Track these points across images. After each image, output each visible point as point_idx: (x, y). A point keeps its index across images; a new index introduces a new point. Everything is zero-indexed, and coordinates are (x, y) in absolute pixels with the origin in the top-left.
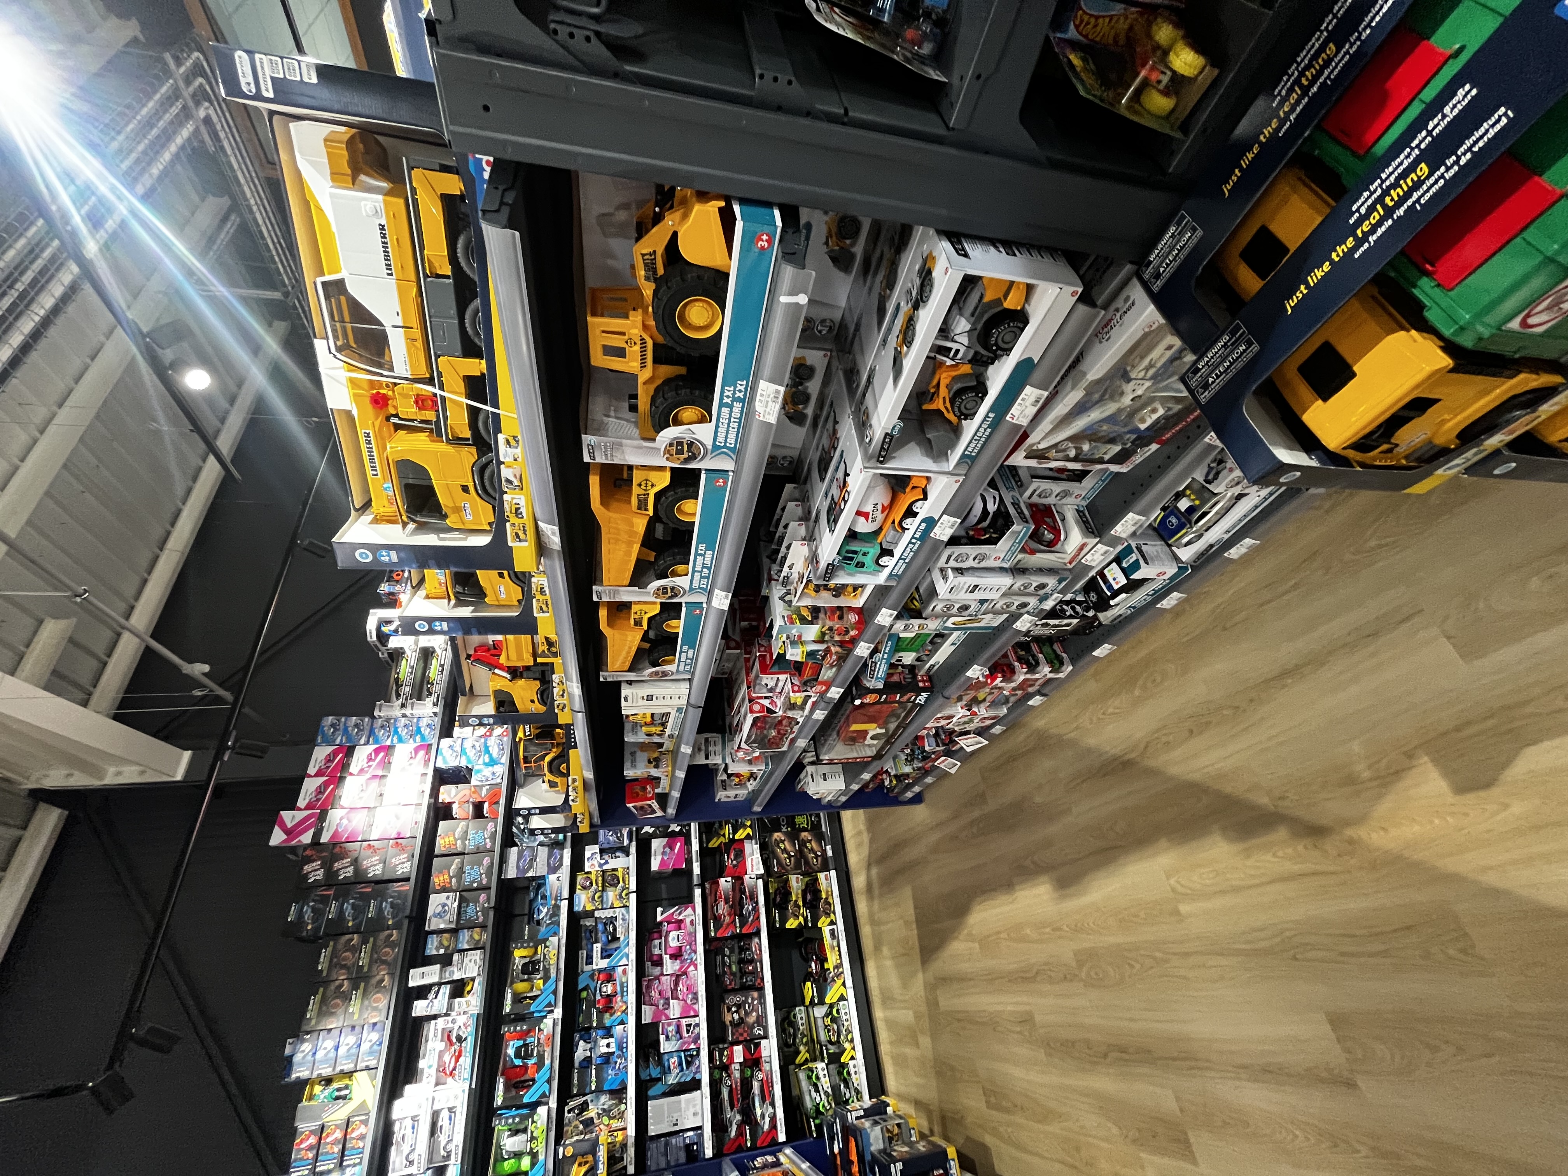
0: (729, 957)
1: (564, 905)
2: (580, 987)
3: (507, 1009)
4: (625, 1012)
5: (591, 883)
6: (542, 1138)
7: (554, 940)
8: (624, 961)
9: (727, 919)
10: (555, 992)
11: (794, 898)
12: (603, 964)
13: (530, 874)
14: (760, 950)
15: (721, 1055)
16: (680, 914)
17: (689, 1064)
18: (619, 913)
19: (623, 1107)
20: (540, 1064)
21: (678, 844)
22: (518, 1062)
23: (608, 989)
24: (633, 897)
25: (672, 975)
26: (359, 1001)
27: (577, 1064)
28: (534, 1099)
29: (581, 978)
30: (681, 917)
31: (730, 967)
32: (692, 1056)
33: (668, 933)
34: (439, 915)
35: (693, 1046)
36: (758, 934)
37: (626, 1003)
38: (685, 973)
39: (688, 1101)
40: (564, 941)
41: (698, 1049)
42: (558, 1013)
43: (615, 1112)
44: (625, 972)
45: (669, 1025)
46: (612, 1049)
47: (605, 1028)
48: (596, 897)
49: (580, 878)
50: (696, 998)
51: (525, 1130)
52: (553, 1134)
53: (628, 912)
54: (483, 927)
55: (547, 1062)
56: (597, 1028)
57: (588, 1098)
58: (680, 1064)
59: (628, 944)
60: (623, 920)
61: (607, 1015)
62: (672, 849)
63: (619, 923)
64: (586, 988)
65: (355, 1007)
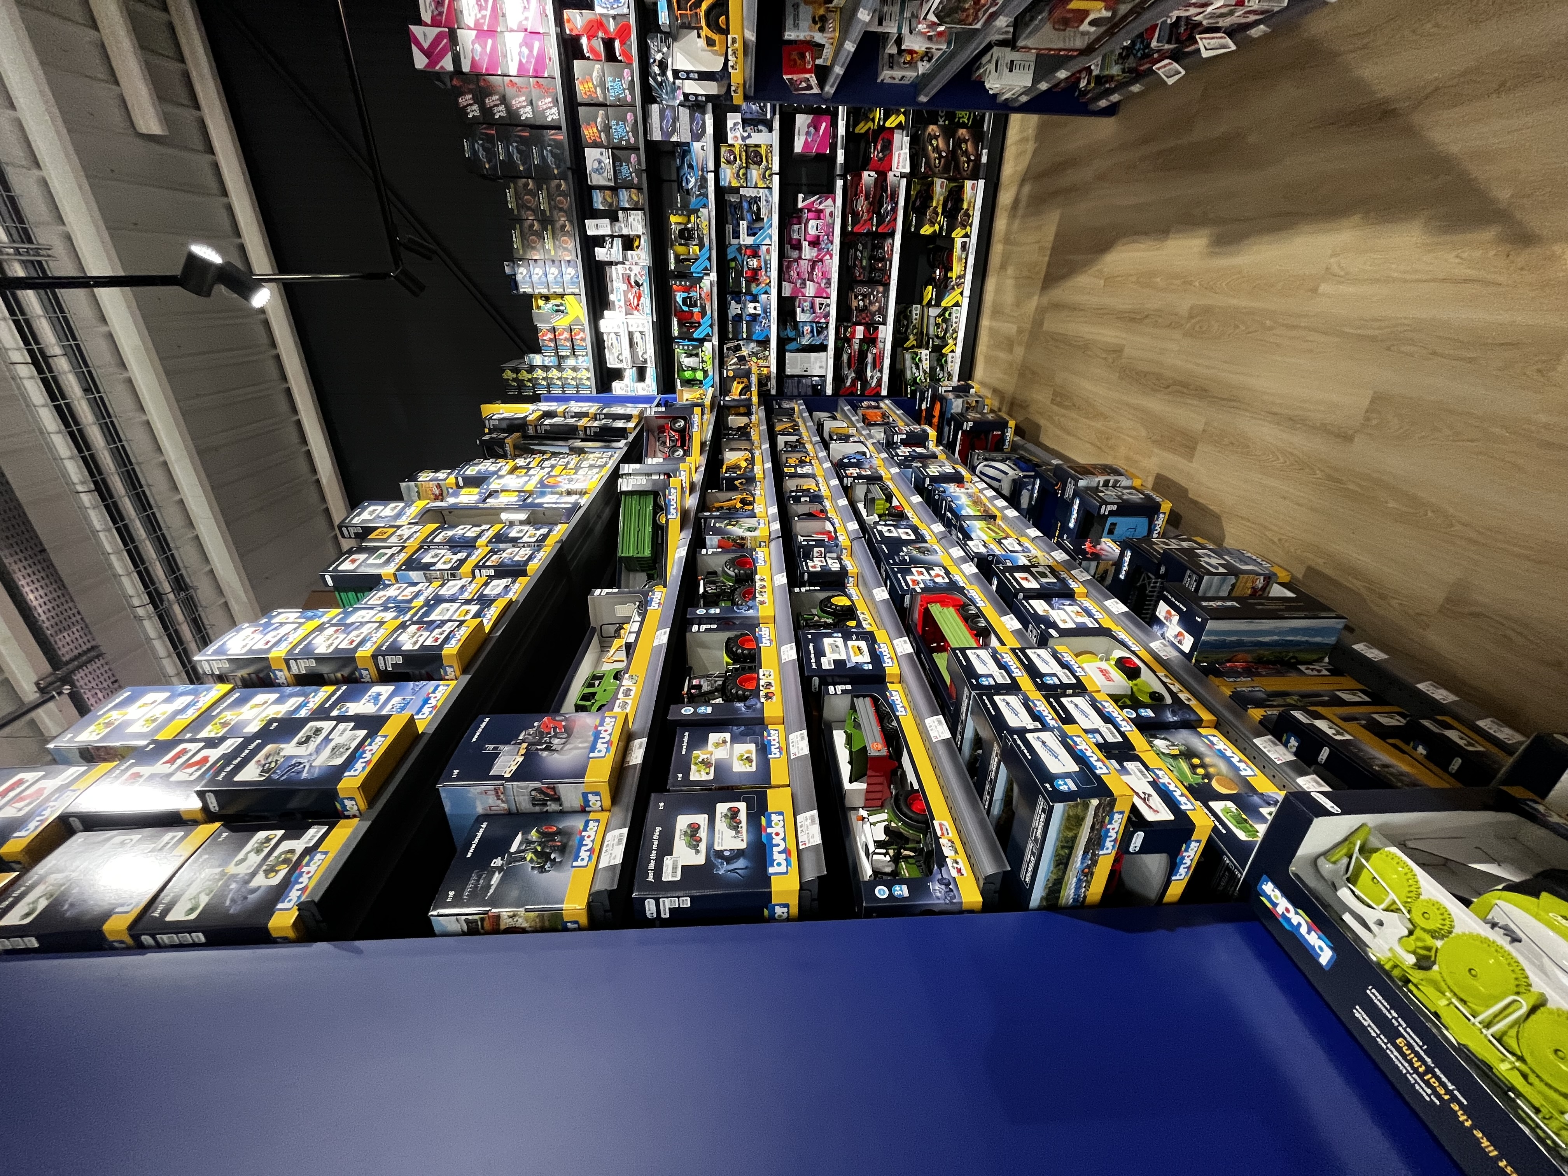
0: (861, 252)
1: (711, 177)
2: (729, 257)
3: (672, 267)
4: (769, 284)
5: (735, 157)
6: (709, 362)
7: (704, 212)
8: (767, 241)
9: (865, 215)
10: (709, 259)
11: (934, 204)
12: (749, 241)
13: (674, 139)
14: (892, 250)
15: (846, 331)
16: (820, 203)
17: (819, 333)
18: (762, 193)
19: (767, 353)
20: (703, 313)
21: (824, 124)
22: (685, 309)
23: (754, 263)
24: (776, 179)
25: (809, 260)
26: (551, 240)
27: (730, 318)
28: (701, 336)
29: (729, 250)
30: (821, 207)
31: (861, 261)
32: (822, 327)
33: (808, 221)
34: (598, 171)
35: (823, 320)
36: (892, 235)
37: (769, 277)
38: (821, 260)
39: (816, 358)
40: (713, 214)
41: (827, 323)
42: (713, 276)
43: (761, 355)
44: (768, 251)
45: (805, 301)
46: (759, 311)
47: (752, 294)
48: (741, 173)
49: (723, 150)
50: (829, 283)
51: (697, 355)
52: (717, 361)
53: (771, 194)
54: (639, 189)
55: (709, 312)
56: (745, 294)
57: (741, 342)
58: (812, 331)
59: (771, 226)
60: (767, 201)
61: (754, 285)
62: (817, 129)
63: (762, 204)
64: (734, 259)
65: (549, 245)
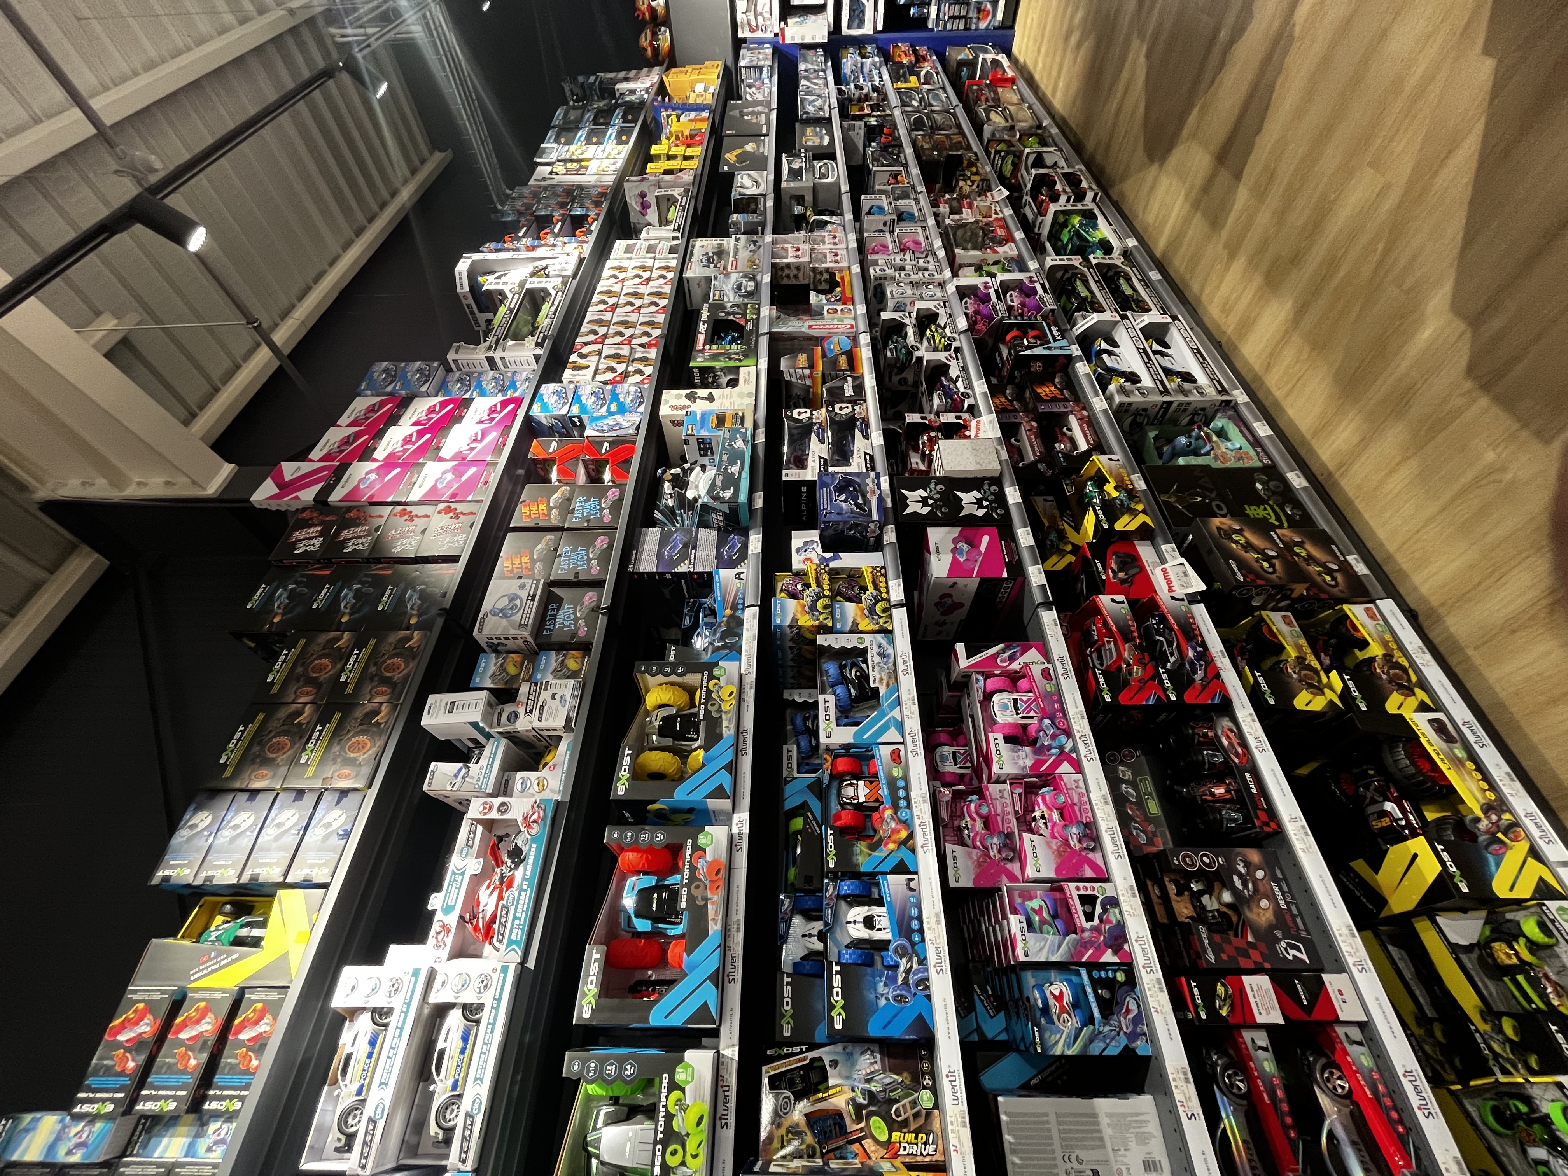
0: (1134, 785)
1: (751, 619)
2: (789, 805)
3: (620, 790)
4: (908, 843)
5: (807, 586)
6: (697, 1141)
8: (892, 735)
9: (1138, 672)
10: (732, 768)
11: (1293, 653)
12: (843, 736)
13: (683, 568)
14: (1244, 744)
15: (1209, 996)
16: (1012, 659)
17: (1109, 1008)
18: (869, 642)
21: (986, 539)
22: (642, 925)
23: (861, 792)
24: (900, 616)
25: (1015, 780)
26: (322, 745)
27: (786, 965)
28: (677, 1020)
29: (788, 790)
30: (1015, 666)
31: (1140, 804)
32: (1110, 984)
33: (988, 697)
34: (503, 613)
35: (1108, 957)
36: (1226, 708)
37: (907, 824)
38: (1049, 779)
40: (751, 678)
41: (1128, 967)
42: (742, 821)
43: (902, 1108)
44: (896, 756)
45: (1028, 896)
46: (884, 932)
47: (855, 875)
48: (820, 605)
49: (783, 581)
50: (1091, 833)
51: (650, 1112)
52: (728, 1136)
53: (892, 642)
54: (585, 647)
55: (715, 928)
56: (836, 876)
57: (826, 1054)
58: (1080, 1002)
59: (898, 702)
60: (883, 655)
61: (861, 847)
62: (974, 544)
63: (873, 658)
64: (802, 809)
65: (311, 756)
